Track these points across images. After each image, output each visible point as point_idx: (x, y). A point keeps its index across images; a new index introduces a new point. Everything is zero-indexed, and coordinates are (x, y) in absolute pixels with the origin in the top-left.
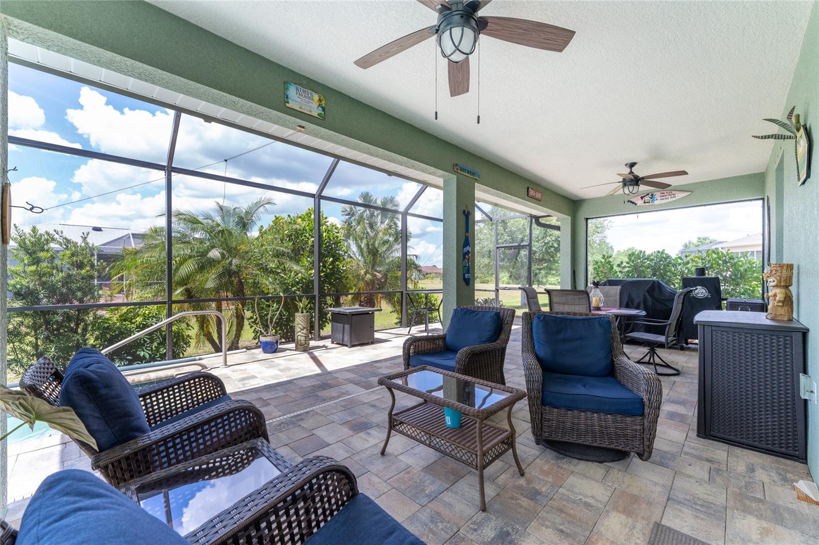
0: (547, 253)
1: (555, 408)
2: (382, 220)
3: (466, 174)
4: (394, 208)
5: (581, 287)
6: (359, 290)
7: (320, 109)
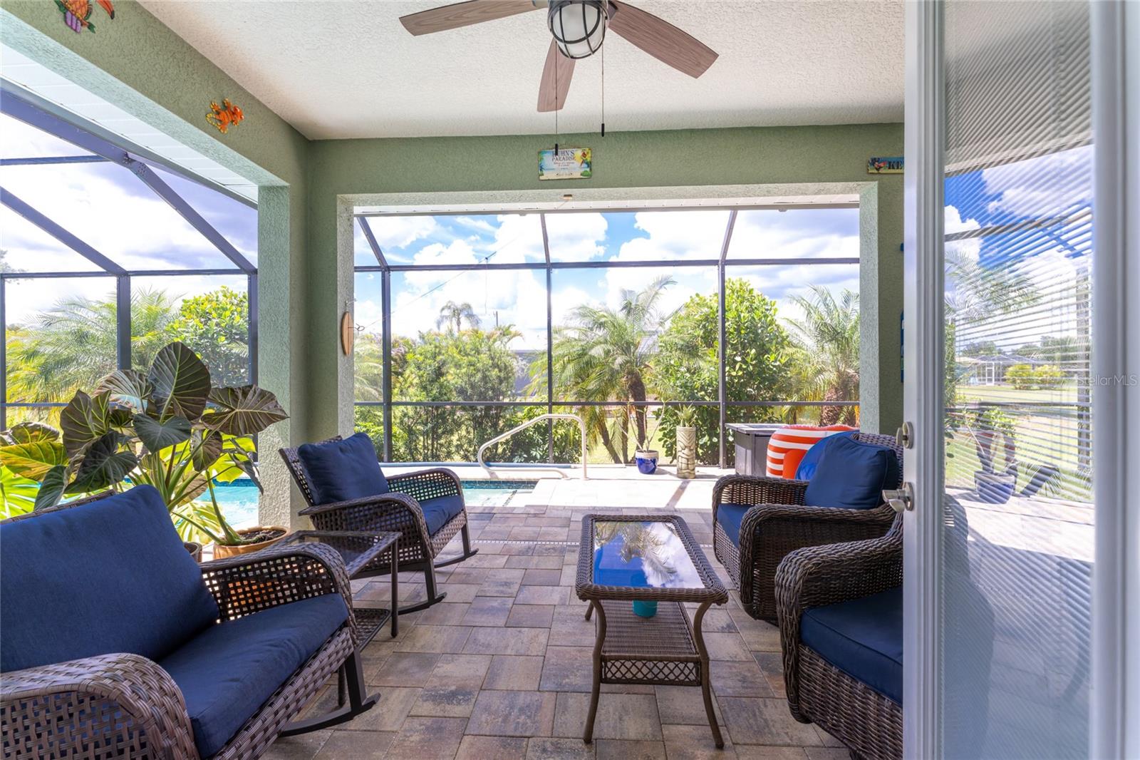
7: (585, 165)
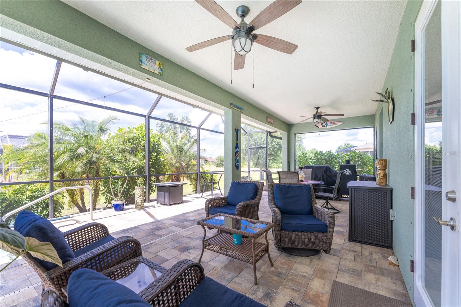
0: (273, 151)
1: (287, 231)
2: (181, 130)
3: (237, 109)
4: (188, 124)
5: (292, 170)
6: (172, 172)
7: (160, 69)
